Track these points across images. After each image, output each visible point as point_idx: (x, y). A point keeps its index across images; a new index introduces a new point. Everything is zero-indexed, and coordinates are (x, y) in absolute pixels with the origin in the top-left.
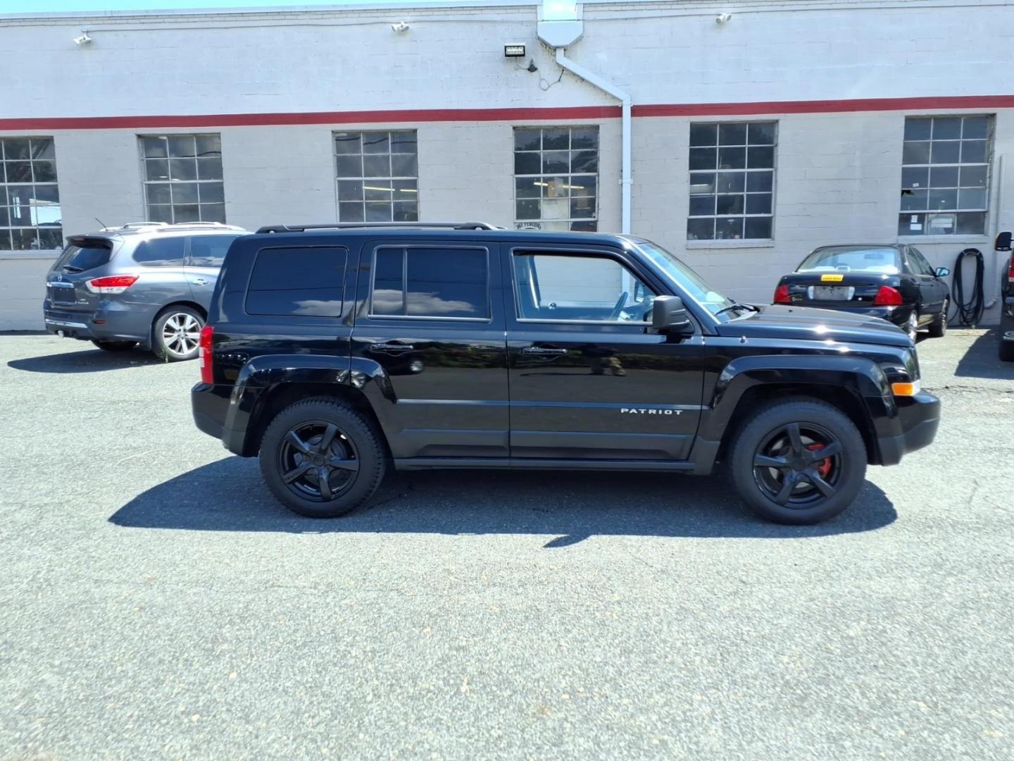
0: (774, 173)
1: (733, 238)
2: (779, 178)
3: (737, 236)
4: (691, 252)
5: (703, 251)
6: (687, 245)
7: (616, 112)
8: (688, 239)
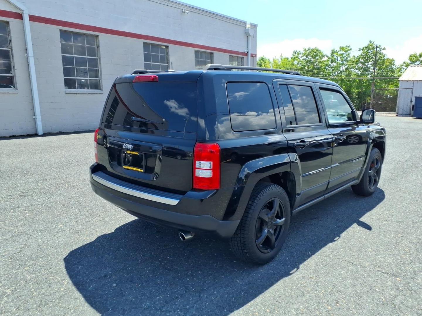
0: (99, 60)
1: (84, 89)
2: (102, 62)
3: (86, 88)
4: (68, 95)
5: (73, 95)
6: (65, 91)
7: (20, 16)
8: (65, 89)
